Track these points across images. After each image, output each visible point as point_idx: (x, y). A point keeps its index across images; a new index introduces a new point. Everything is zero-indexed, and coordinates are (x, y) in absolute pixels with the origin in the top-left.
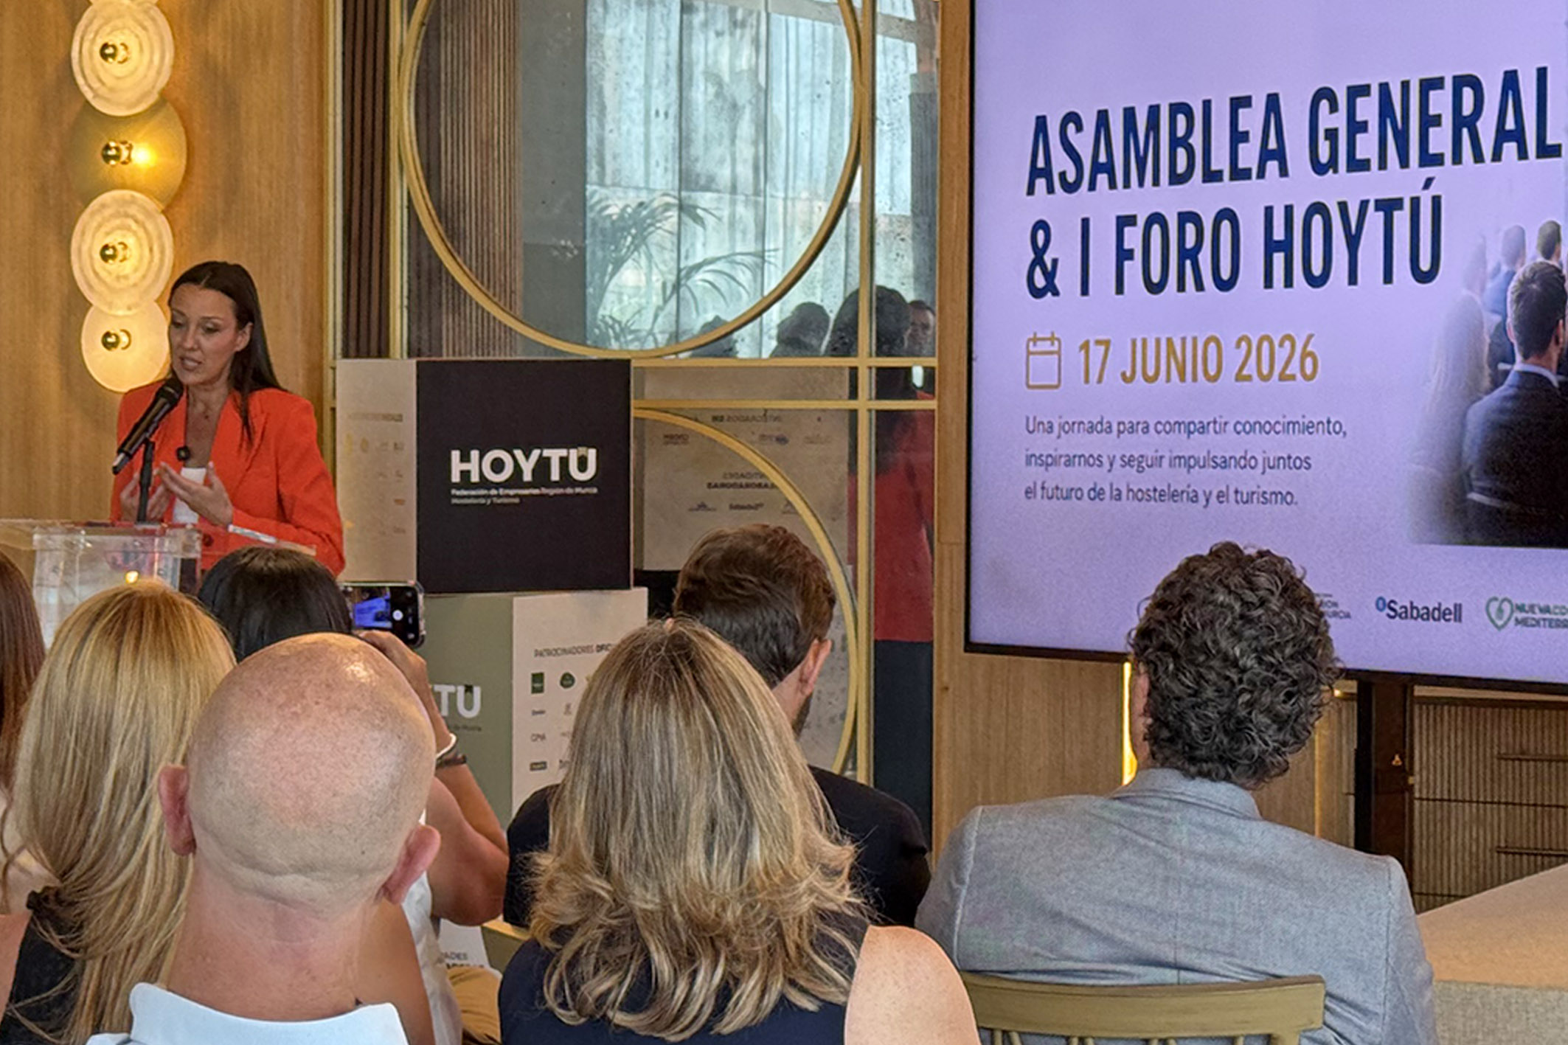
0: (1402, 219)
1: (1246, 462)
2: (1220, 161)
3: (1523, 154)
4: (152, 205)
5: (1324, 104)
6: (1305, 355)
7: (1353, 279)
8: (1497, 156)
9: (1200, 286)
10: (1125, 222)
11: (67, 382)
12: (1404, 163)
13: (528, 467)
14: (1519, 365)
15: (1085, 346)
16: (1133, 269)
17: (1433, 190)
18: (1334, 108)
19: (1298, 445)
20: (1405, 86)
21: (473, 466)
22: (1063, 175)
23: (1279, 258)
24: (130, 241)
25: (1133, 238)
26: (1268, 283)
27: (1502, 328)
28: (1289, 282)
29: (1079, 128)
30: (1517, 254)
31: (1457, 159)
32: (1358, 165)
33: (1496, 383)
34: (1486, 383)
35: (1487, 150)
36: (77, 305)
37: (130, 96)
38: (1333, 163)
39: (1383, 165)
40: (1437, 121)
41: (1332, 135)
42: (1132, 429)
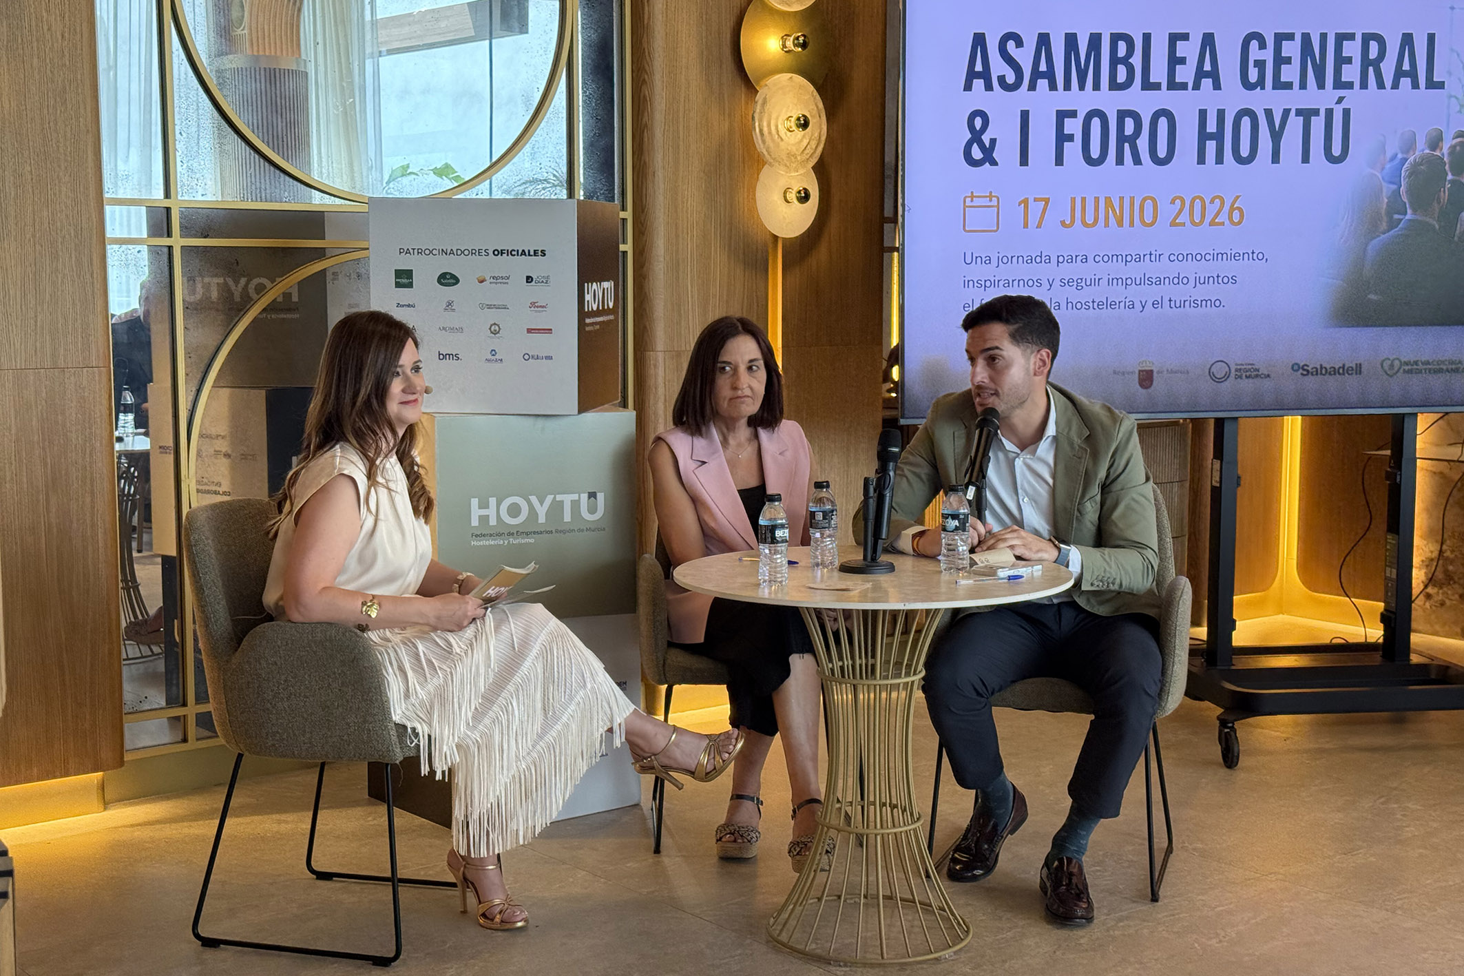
0: (1318, 124)
1: (1179, 280)
2: (1159, 73)
3: (1415, 85)
5: (1254, 44)
6: (1232, 209)
7: (1276, 158)
8: (1395, 86)
9: (1137, 160)
10: (1062, 115)
12: (1321, 85)
14: (1409, 215)
15: (1026, 202)
16: (1073, 150)
17: (1344, 105)
18: (1263, 46)
19: (1226, 268)
20: (1324, 37)
22: (1002, 79)
23: (1211, 146)
25: (1073, 126)
26: (1201, 160)
28: (1219, 160)
29: (1019, 43)
30: (1410, 146)
31: (1364, 85)
32: (1279, 85)
33: (1391, 228)
34: (1384, 226)
35: (1388, 82)
38: (1261, 83)
39: (1303, 86)
40: (1349, 60)
41: (1260, 64)
42: (1071, 260)
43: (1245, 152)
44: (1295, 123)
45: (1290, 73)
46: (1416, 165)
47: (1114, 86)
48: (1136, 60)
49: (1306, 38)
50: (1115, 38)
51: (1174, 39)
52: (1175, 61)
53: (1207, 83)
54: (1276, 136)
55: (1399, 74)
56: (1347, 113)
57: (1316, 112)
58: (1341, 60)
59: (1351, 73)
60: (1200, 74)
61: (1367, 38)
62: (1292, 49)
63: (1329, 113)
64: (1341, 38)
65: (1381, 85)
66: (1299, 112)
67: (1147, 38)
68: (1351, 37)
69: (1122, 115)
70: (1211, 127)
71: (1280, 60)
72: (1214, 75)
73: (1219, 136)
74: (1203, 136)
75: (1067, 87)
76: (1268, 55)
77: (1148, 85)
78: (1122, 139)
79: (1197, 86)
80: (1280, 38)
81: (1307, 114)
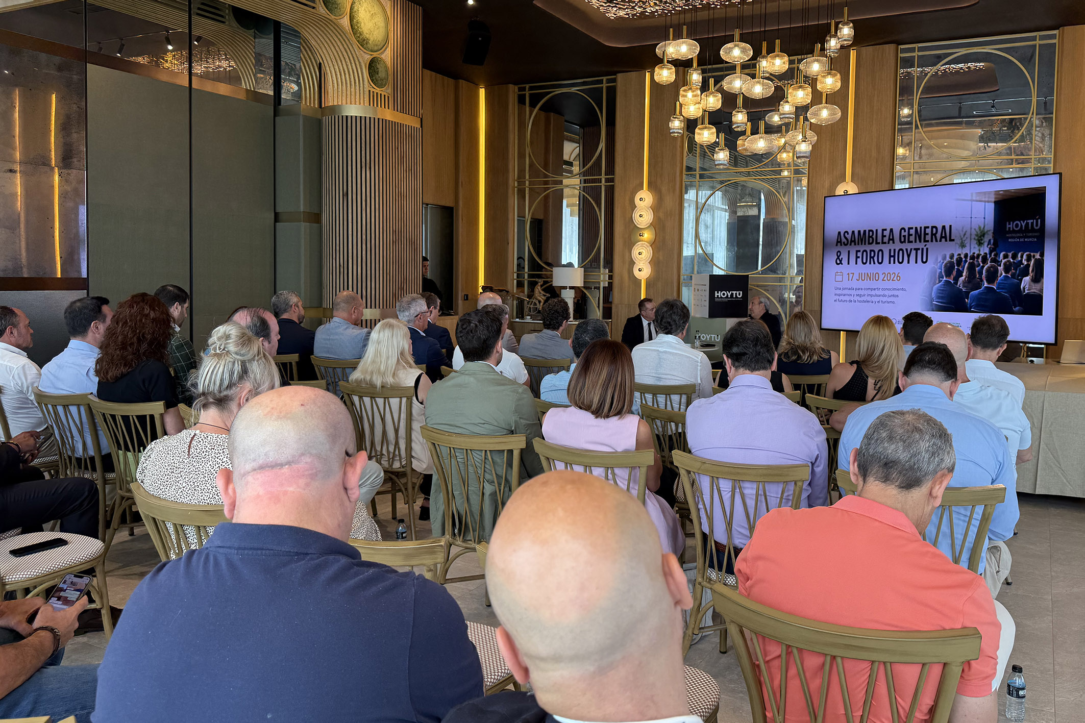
0: (919, 252)
1: (884, 296)
2: (879, 240)
3: (946, 241)
4: (648, 245)
5: (903, 231)
6: (898, 276)
7: (908, 263)
8: (940, 241)
9: (874, 263)
10: (857, 251)
11: (629, 277)
12: (920, 241)
13: (729, 295)
14: (945, 279)
15: (848, 274)
16: (859, 260)
17: (927, 247)
18: (905, 231)
19: (896, 293)
20: (921, 228)
21: (719, 294)
22: (844, 243)
23: (892, 259)
24: (644, 251)
25: (860, 254)
26: (890, 263)
27: (941, 272)
28: (894, 263)
29: (848, 234)
30: (944, 258)
31: (932, 241)
32: (910, 242)
33: (939, 282)
34: (937, 282)
35: (938, 240)
36: (632, 263)
37: (645, 224)
38: (905, 242)
39: (916, 242)
40: (928, 234)
41: (904, 236)
42: (859, 289)
43: (901, 261)
44: (914, 252)
45: (912, 238)
46: (946, 264)
47: (869, 243)
48: (874, 236)
49: (916, 228)
50: (869, 231)
51: (883, 230)
52: (883, 236)
53: (891, 242)
54: (909, 256)
55: (941, 237)
56: (927, 249)
57: (919, 249)
58: (926, 234)
59: (928, 238)
60: (889, 239)
61: (933, 227)
62: (913, 232)
63: (923, 249)
64: (926, 228)
65: (936, 241)
66: (915, 249)
67: (877, 230)
68: (928, 227)
69: (871, 251)
70: (892, 254)
71: (910, 235)
72: (893, 240)
73: (894, 256)
74: (890, 256)
75: (858, 244)
76: (906, 234)
77: (877, 243)
78: (871, 257)
79: (889, 243)
80: (909, 229)
81: (917, 250)
